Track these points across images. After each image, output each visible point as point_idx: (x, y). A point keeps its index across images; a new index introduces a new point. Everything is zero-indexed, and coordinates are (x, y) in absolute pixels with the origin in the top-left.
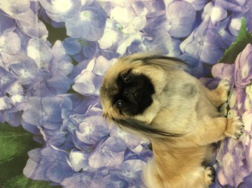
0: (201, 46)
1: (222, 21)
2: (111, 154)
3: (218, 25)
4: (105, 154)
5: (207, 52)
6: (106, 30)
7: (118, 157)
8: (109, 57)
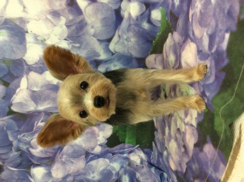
0: (129, 43)
1: (142, 14)
2: (72, 161)
3: (139, 19)
4: (66, 162)
5: (137, 47)
6: (28, 45)
7: (80, 162)
8: (41, 71)
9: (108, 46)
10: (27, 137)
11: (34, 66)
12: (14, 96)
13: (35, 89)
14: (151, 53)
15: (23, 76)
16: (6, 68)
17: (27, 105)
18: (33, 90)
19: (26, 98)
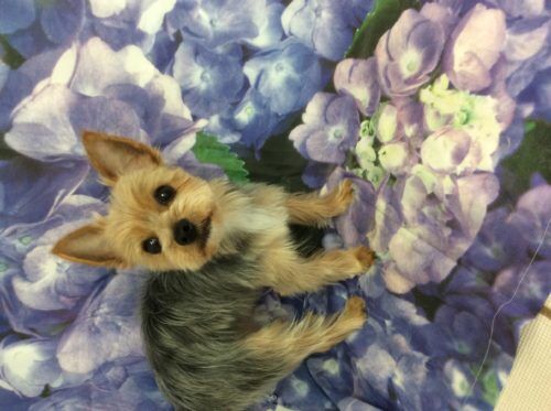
0: (318, 20)
5: (328, 33)
8: (117, 41)
9: (280, 13)
10: (20, 240)
11: (106, 23)
12: (25, 101)
13: (89, 91)
14: (348, 57)
15: (70, 46)
16: (33, 10)
17: (52, 134)
18: (82, 92)
19: (56, 112)
